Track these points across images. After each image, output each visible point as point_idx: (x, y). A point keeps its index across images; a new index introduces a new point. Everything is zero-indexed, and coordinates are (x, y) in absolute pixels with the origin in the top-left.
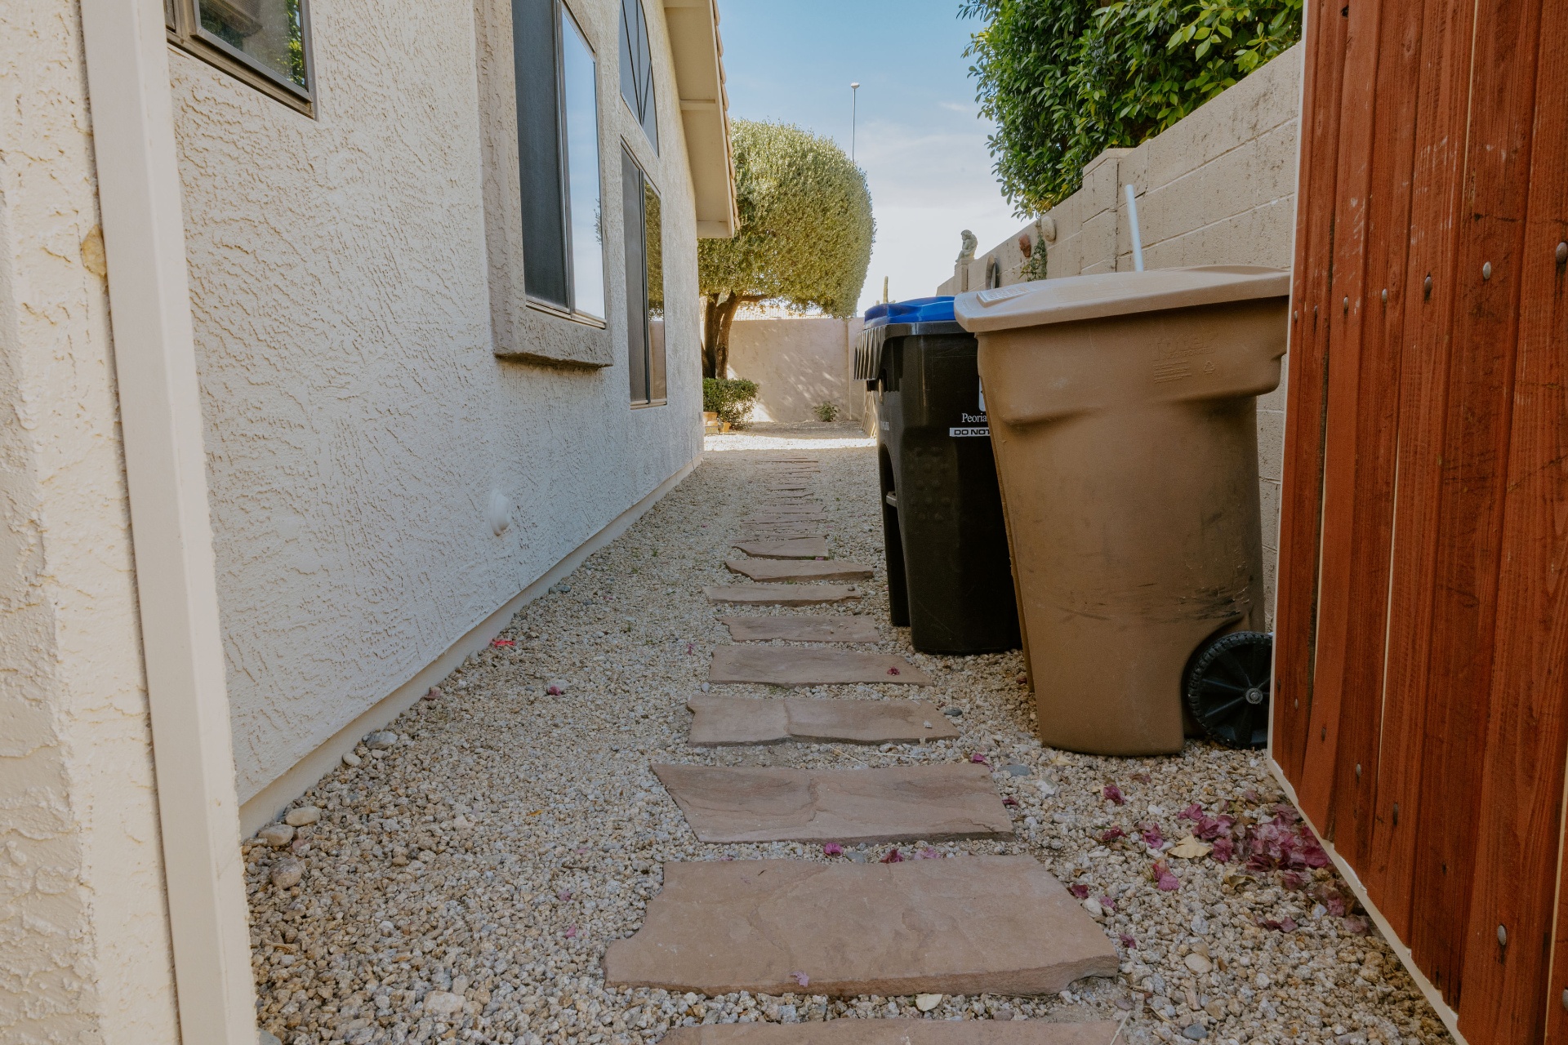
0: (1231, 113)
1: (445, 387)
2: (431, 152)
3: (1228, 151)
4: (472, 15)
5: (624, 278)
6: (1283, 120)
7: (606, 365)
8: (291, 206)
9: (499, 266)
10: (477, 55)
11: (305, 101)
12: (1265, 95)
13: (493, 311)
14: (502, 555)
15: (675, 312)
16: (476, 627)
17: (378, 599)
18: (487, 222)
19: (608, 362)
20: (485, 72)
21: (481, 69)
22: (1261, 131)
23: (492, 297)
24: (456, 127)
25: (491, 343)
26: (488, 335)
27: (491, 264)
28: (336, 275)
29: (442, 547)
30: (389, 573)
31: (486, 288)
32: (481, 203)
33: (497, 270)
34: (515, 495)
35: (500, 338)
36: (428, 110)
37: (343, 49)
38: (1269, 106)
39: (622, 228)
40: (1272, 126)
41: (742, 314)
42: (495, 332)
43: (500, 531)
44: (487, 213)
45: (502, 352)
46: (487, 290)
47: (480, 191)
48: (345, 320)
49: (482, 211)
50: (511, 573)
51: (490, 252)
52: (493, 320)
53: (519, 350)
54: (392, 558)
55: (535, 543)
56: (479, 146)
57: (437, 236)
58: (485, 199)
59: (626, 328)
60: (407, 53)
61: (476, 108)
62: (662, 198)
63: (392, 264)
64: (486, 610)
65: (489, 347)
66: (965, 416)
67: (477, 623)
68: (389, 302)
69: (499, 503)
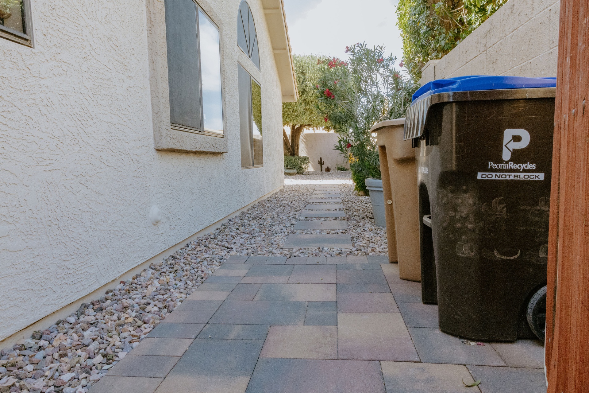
0: (476, 40)
1: (122, 163)
2: (115, 64)
3: (475, 57)
4: (145, 9)
5: (239, 117)
6: (496, 41)
7: (224, 152)
8: (11, 85)
9: (157, 112)
10: (147, 25)
11: (27, 40)
12: (489, 31)
13: (154, 131)
14: (158, 233)
15: (268, 131)
16: (139, 266)
17: (70, 258)
18: (152, 95)
19: (225, 151)
20: (151, 32)
21: (149, 31)
22: (488, 47)
23: (154, 126)
24: (133, 54)
25: (153, 144)
26: (152, 141)
27: (153, 112)
28: (45, 116)
29: (116, 232)
30: (78, 246)
31: (151, 121)
32: (149, 86)
33: (156, 114)
34: (167, 207)
35: (157, 142)
36: (114, 47)
37: (54, 18)
38: (491, 36)
39: (238, 98)
40: (493, 44)
41: (306, 131)
42: (155, 140)
43: (156, 223)
44: (152, 90)
45: (158, 148)
46: (152, 122)
47: (149, 82)
48: (51, 136)
49: (149, 90)
50: (163, 240)
51: (153, 107)
52: (154, 135)
53: (166, 147)
54: (80, 239)
55: (179, 227)
56: (148, 62)
57: (119, 100)
58: (150, 85)
59: (239, 137)
60: (100, 22)
61: (147, 47)
62: (262, 86)
63: (87, 112)
64: (146, 257)
65: (152, 146)
66: (491, 164)
67: (139, 264)
68: (83, 127)
69: (154, 211)
